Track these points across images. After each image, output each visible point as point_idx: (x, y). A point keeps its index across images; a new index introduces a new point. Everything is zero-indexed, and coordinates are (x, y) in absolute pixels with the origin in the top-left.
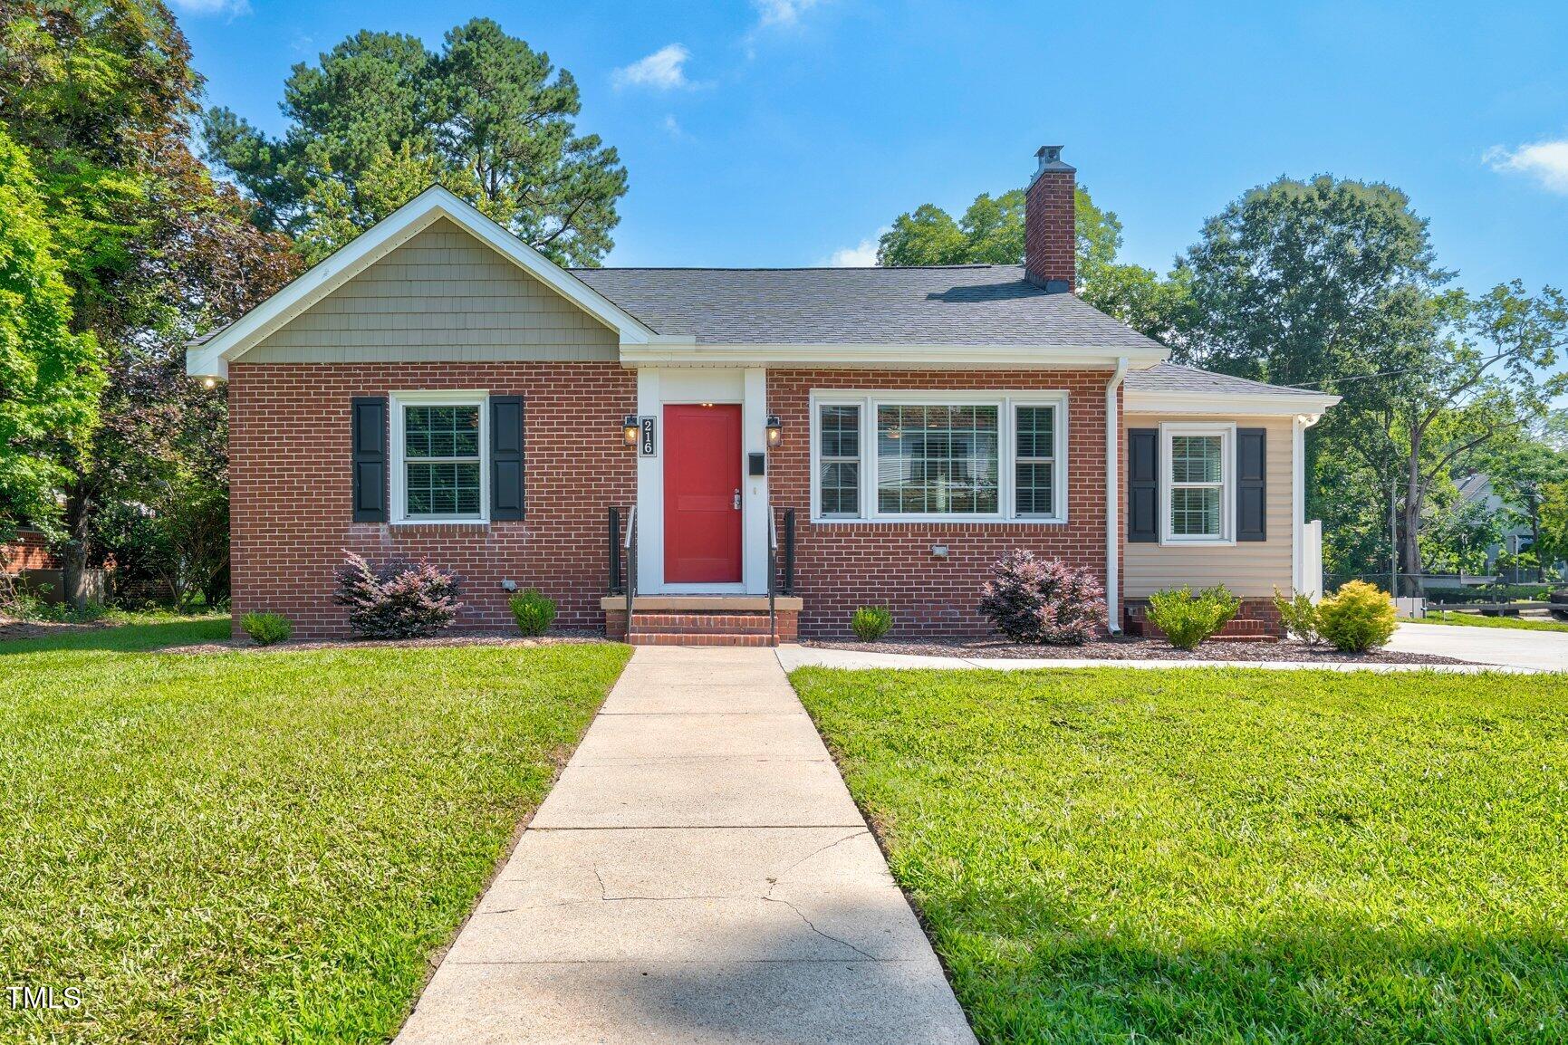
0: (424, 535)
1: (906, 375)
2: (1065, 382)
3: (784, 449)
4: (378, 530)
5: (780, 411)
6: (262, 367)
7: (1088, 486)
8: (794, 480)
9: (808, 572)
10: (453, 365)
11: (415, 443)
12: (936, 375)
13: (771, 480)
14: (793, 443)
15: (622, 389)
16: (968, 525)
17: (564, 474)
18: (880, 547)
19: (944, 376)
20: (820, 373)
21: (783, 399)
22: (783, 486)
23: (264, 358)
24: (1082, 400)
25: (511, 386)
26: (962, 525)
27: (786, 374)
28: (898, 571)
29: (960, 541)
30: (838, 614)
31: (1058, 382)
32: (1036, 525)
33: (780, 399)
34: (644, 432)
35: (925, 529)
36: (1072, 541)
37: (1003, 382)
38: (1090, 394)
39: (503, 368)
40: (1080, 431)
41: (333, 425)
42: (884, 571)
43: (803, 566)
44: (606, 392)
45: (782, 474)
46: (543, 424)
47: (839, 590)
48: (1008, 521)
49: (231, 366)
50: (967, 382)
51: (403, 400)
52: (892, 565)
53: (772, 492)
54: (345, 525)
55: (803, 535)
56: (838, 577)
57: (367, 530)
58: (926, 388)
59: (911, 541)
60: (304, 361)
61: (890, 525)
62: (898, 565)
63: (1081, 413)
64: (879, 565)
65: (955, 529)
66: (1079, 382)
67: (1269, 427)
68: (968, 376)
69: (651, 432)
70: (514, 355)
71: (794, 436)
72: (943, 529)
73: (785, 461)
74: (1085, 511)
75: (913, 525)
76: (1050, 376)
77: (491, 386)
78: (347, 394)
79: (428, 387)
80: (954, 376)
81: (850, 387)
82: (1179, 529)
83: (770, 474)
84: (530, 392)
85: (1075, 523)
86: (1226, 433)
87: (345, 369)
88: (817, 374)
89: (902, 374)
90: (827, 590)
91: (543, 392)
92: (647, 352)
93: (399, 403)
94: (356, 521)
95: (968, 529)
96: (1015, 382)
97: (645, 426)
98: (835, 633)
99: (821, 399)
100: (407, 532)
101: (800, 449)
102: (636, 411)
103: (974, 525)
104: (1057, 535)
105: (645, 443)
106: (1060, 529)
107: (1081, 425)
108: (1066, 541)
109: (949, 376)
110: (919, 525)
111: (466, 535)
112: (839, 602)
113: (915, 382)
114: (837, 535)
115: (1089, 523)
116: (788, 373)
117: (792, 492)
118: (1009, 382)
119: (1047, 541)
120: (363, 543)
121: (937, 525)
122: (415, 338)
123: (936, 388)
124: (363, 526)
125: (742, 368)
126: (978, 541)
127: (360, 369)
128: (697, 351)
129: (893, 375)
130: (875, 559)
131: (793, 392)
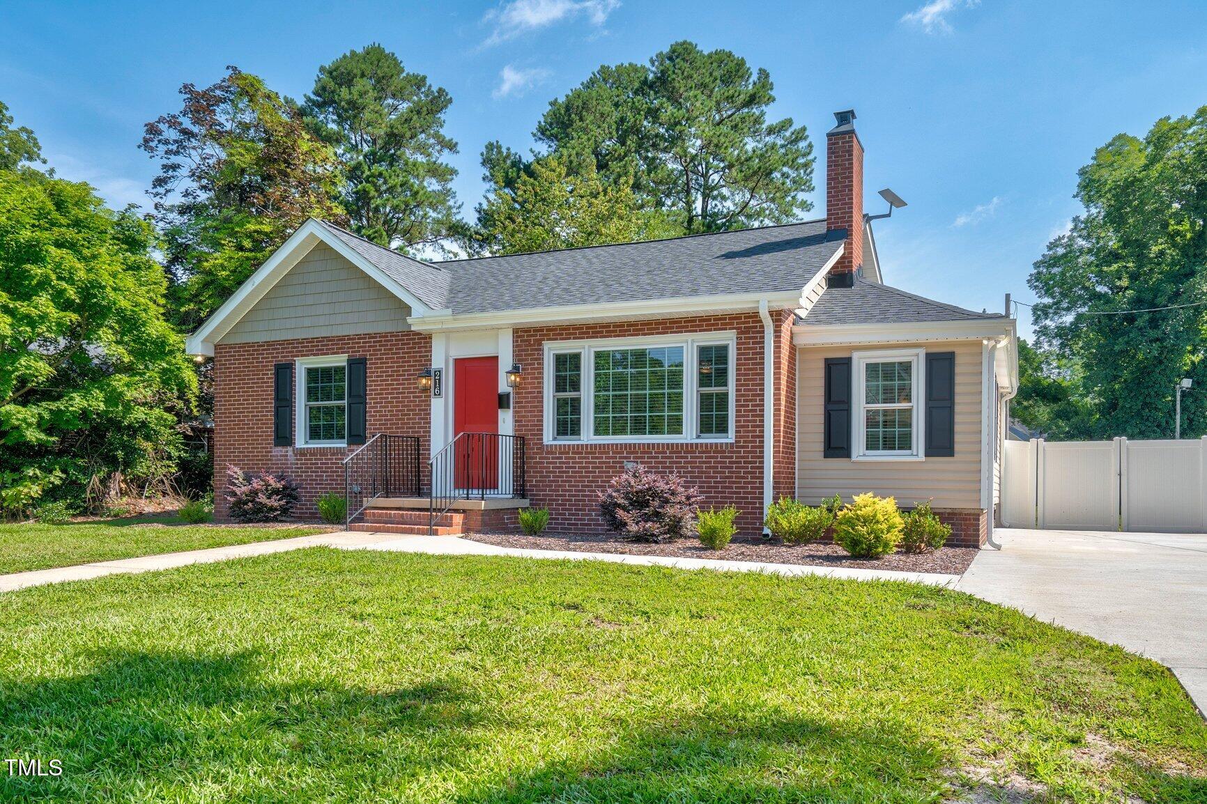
0: (311, 455)
1: (609, 327)
2: (733, 324)
3: (524, 388)
4: (287, 452)
5: (522, 360)
6: (231, 347)
7: (751, 411)
8: (531, 412)
9: (540, 481)
10: (329, 339)
11: (311, 394)
12: (632, 325)
13: (515, 412)
14: (530, 383)
15: (423, 350)
16: (653, 444)
17: (389, 411)
18: (590, 463)
19: (637, 325)
20: (550, 329)
21: (524, 350)
22: (524, 416)
23: (232, 341)
24: (746, 338)
25: (359, 351)
26: (649, 444)
27: (526, 331)
28: (602, 482)
29: (648, 458)
30: (560, 514)
31: (726, 324)
32: (706, 444)
33: (522, 351)
34: (435, 379)
35: (621, 448)
36: (737, 457)
37: (683, 327)
38: (753, 333)
39: (355, 339)
40: (745, 364)
41: (265, 383)
42: (592, 482)
43: (536, 477)
44: (414, 352)
45: (524, 407)
46: (378, 376)
47: (561, 495)
48: (689, 441)
49: (216, 347)
50: (655, 329)
51: (306, 364)
52: (598, 477)
53: (516, 421)
54: (271, 448)
55: (537, 453)
56: (560, 486)
57: (281, 451)
58: (624, 336)
59: (612, 458)
60: (251, 341)
61: (596, 445)
62: (602, 477)
63: (745, 349)
64: (589, 477)
65: (644, 448)
66: (744, 323)
67: (957, 350)
68: (656, 324)
69: (439, 380)
70: (361, 330)
71: (532, 378)
72: (635, 448)
73: (525, 398)
74: (748, 432)
75: (612, 445)
76: (720, 319)
77: (349, 352)
78: (272, 362)
79: (314, 355)
80: (645, 325)
81: (570, 338)
82: (872, 444)
83: (514, 408)
84: (370, 355)
85: (740, 442)
86: (915, 358)
87: (272, 345)
88: (547, 330)
89: (607, 326)
90: (552, 495)
91: (377, 355)
92: (424, 323)
93: (302, 366)
94: (276, 445)
95: (653, 448)
96: (692, 326)
97: (435, 376)
98: (557, 528)
99: (551, 349)
100: (302, 453)
101: (535, 388)
102: (431, 365)
103: (658, 444)
104: (725, 452)
105: (435, 387)
106: (727, 447)
107: (745, 359)
108: (732, 457)
109: (642, 325)
110: (617, 445)
111: (333, 454)
112: (561, 505)
113: (616, 331)
114: (560, 453)
115: (752, 442)
116: (527, 330)
117: (529, 421)
118: (687, 327)
119: (717, 457)
120: (280, 460)
121: (630, 444)
122: (307, 322)
123: (632, 335)
124: (280, 448)
125: (497, 329)
126: (662, 457)
127: (280, 345)
128: (455, 320)
129: (600, 327)
130: (586, 472)
131: (531, 345)
